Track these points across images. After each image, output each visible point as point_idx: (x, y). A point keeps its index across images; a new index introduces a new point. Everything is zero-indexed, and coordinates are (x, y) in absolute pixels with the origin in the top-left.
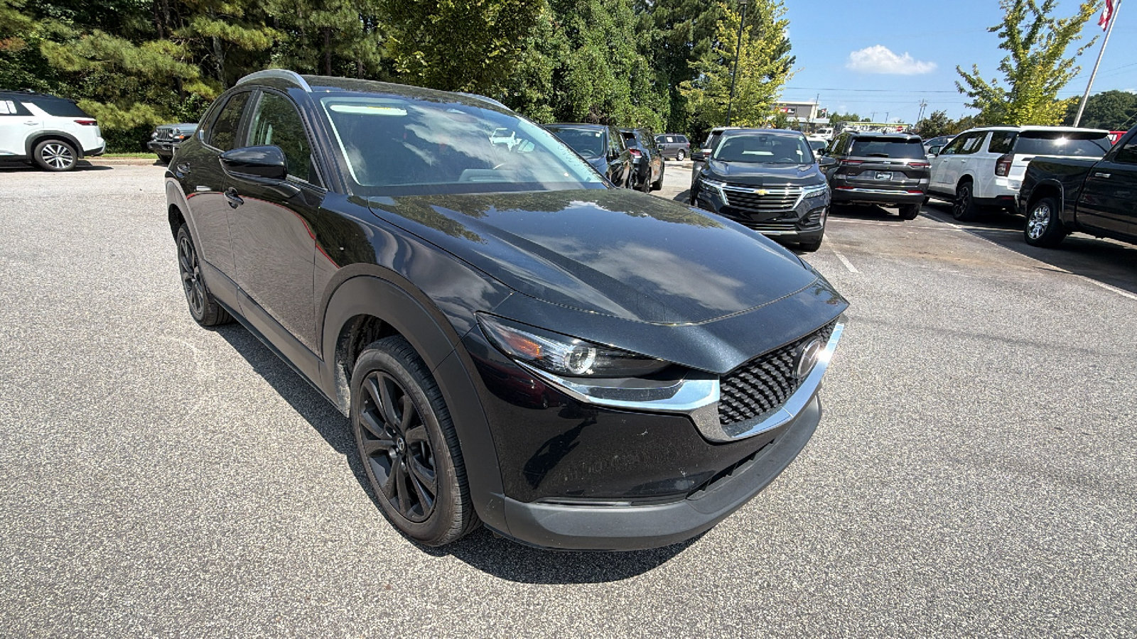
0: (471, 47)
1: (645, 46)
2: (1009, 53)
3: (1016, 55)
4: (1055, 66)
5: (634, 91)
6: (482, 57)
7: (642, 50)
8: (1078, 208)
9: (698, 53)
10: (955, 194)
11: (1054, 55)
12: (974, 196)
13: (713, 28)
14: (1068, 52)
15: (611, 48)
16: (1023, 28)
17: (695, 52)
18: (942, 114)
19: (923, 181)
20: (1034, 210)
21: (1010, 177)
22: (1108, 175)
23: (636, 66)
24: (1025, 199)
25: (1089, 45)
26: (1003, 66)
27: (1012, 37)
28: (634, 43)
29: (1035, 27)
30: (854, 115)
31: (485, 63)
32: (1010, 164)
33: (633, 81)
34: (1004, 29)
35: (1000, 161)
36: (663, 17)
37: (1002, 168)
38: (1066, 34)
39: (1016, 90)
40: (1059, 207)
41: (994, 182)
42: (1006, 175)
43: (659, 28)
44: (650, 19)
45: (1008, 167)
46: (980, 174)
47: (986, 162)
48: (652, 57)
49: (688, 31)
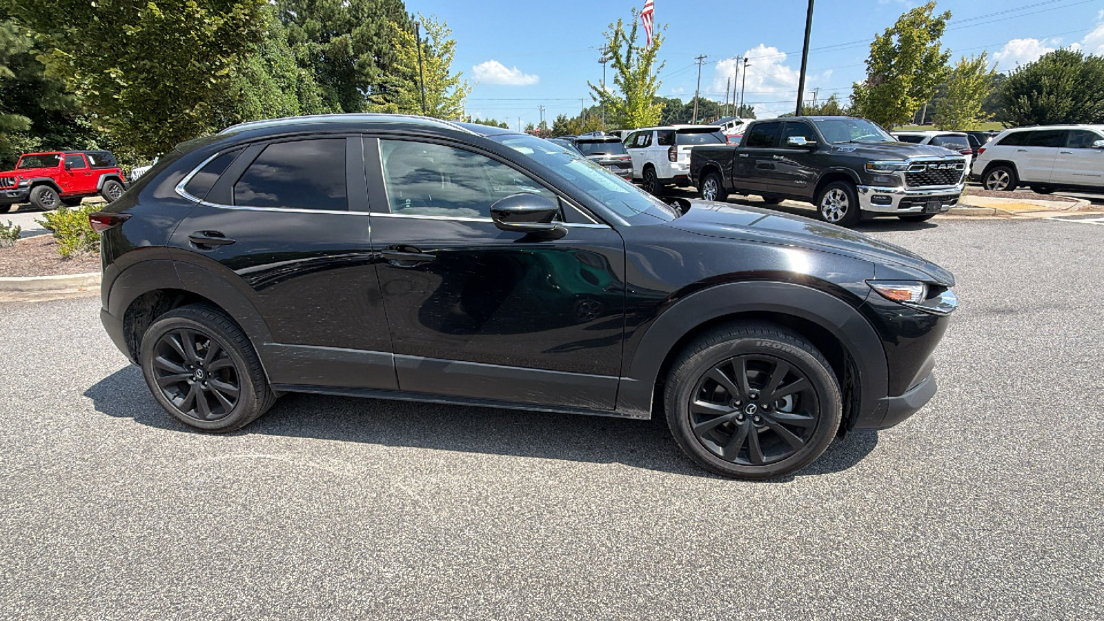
0: (194, 66)
1: (303, 60)
2: (618, 71)
3: (623, 72)
4: (648, 80)
5: (304, 106)
6: (206, 76)
7: (302, 64)
8: (734, 178)
9: (362, 67)
10: (642, 177)
11: (645, 72)
12: (658, 177)
13: (371, 44)
14: (652, 70)
15: (268, 60)
16: (623, 52)
17: (359, 66)
18: (565, 117)
19: (630, 170)
20: (705, 183)
21: (679, 162)
22: (747, 155)
23: (300, 79)
24: (696, 177)
25: (662, 66)
26: (616, 81)
27: (618, 61)
28: (292, 57)
29: (629, 52)
30: (493, 120)
31: (211, 82)
32: (677, 153)
33: (299, 94)
34: (610, 54)
35: (670, 151)
36: (315, 30)
37: (672, 156)
38: (649, 58)
39: (629, 98)
40: (721, 178)
41: (669, 164)
42: (676, 161)
43: (314, 41)
44: (301, 33)
45: (676, 154)
46: (659, 164)
47: (660, 153)
48: (313, 71)
49: (347, 45)
